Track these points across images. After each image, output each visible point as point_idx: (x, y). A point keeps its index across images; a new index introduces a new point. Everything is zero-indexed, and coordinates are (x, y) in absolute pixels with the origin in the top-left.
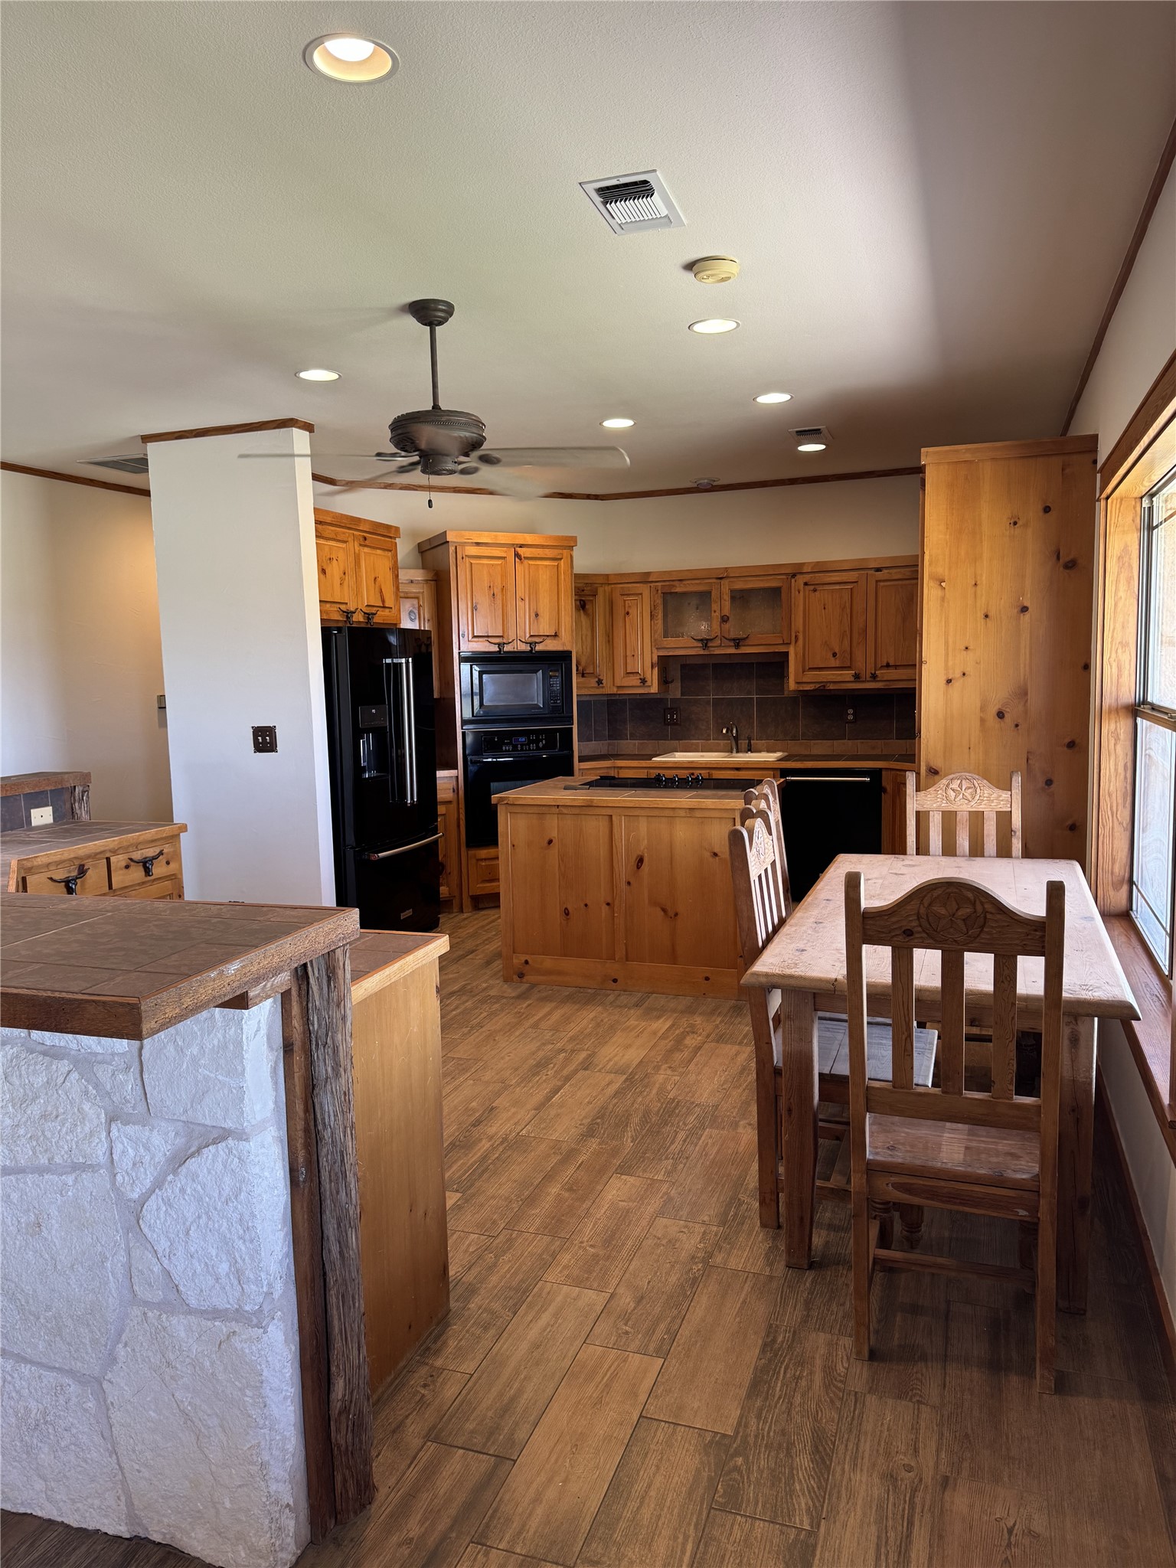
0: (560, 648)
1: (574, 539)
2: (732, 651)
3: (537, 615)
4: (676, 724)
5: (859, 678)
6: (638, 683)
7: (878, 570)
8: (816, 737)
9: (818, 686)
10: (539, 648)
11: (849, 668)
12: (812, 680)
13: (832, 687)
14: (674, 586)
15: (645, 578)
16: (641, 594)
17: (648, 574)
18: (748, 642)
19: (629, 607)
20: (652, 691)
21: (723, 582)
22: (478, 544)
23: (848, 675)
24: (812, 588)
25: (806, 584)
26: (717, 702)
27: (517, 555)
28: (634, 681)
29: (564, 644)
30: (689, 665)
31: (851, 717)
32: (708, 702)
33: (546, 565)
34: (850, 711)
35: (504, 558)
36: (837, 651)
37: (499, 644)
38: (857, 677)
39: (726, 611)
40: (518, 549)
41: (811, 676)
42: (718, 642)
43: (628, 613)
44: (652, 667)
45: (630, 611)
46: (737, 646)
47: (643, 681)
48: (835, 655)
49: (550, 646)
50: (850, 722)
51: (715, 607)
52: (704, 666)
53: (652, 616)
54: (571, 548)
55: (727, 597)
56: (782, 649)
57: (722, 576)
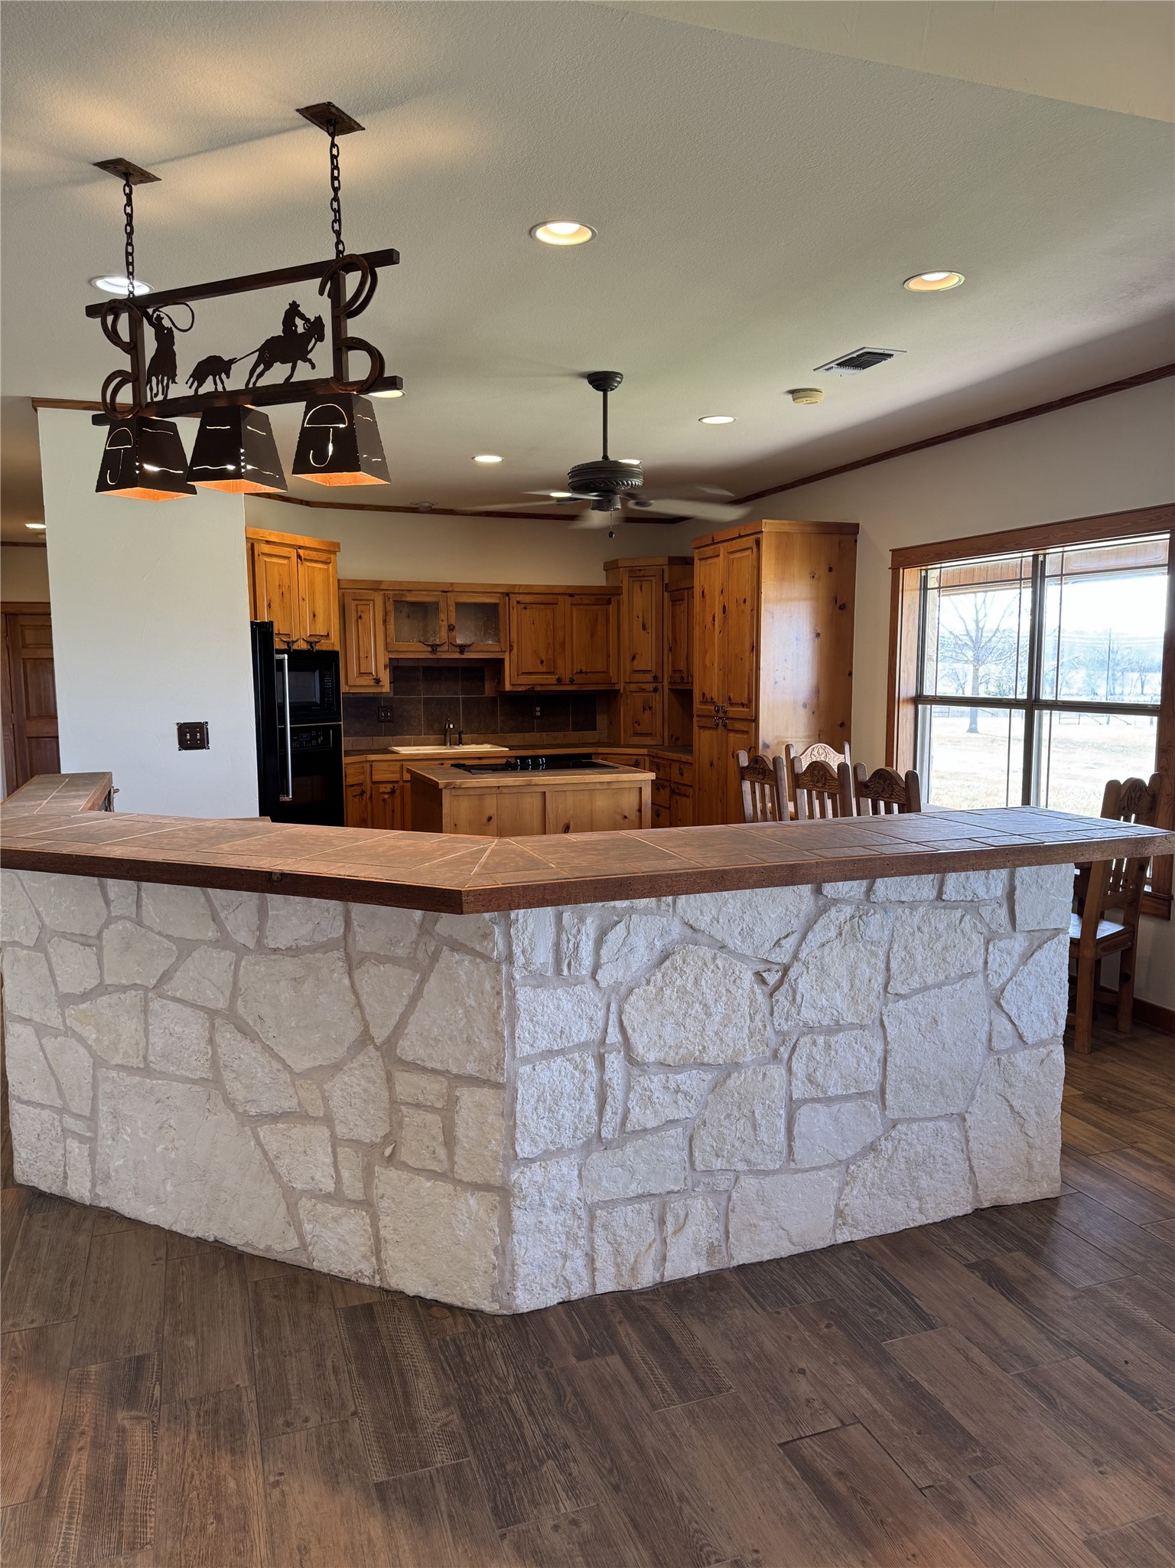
0: (330, 648)
1: (338, 545)
2: (457, 656)
3: (314, 615)
4: (389, 721)
5: (561, 681)
6: (372, 683)
7: (571, 595)
8: (511, 731)
9: (528, 687)
10: (317, 647)
11: (552, 673)
12: (524, 682)
13: (538, 688)
14: (405, 595)
15: (376, 586)
16: (373, 600)
17: (380, 582)
18: (472, 648)
19: (362, 611)
20: (384, 691)
21: (448, 594)
22: (268, 542)
23: (552, 679)
24: (523, 606)
25: (518, 602)
26: (427, 702)
27: (299, 556)
28: (367, 681)
29: (333, 644)
30: (401, 667)
31: (538, 714)
32: (419, 701)
33: (320, 569)
34: (538, 709)
35: (289, 558)
36: (544, 659)
37: (288, 643)
38: (559, 681)
39: (453, 621)
40: (301, 552)
41: (524, 679)
42: (445, 648)
43: (360, 617)
44: (386, 667)
45: (363, 616)
46: (462, 652)
47: (378, 681)
48: (542, 662)
49: (324, 646)
50: (538, 718)
51: (443, 616)
52: (415, 669)
53: (385, 621)
54: (335, 553)
55: (452, 608)
56: (500, 656)
57: (447, 590)
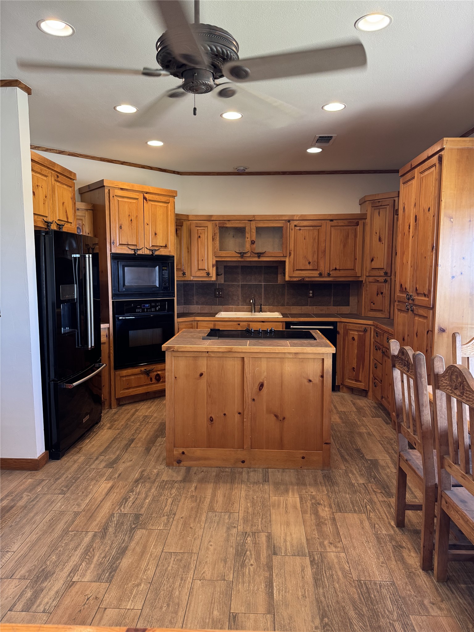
0: (168, 254)
1: (176, 192)
2: (256, 259)
3: (156, 234)
4: (221, 297)
5: (322, 275)
6: (205, 275)
7: (332, 220)
8: (294, 305)
9: (300, 279)
10: (157, 253)
11: (316, 270)
12: (298, 275)
13: (307, 279)
14: (225, 223)
15: (209, 218)
16: (207, 227)
17: (211, 216)
18: (265, 255)
19: (201, 233)
20: (213, 279)
21: (252, 222)
22: (122, 189)
23: (316, 273)
24: (298, 228)
25: (295, 226)
26: (243, 286)
27: (145, 198)
28: (203, 274)
29: (170, 252)
30: (228, 266)
31: (311, 295)
32: (238, 286)
33: (161, 206)
34: (311, 292)
35: (137, 199)
36: (311, 261)
37: (134, 250)
38: (321, 274)
39: (254, 238)
40: (146, 195)
41: (297, 273)
42: (249, 255)
43: (200, 237)
44: (213, 266)
45: (201, 236)
46: (259, 257)
47: (208, 274)
48: (309, 263)
49: (163, 252)
50: (310, 297)
51: (247, 235)
52: (236, 267)
53: (213, 239)
54: (174, 197)
55: (254, 231)
56: (282, 259)
57: (251, 219)
